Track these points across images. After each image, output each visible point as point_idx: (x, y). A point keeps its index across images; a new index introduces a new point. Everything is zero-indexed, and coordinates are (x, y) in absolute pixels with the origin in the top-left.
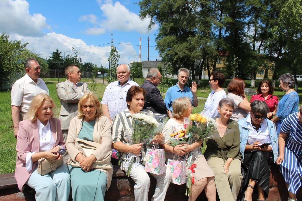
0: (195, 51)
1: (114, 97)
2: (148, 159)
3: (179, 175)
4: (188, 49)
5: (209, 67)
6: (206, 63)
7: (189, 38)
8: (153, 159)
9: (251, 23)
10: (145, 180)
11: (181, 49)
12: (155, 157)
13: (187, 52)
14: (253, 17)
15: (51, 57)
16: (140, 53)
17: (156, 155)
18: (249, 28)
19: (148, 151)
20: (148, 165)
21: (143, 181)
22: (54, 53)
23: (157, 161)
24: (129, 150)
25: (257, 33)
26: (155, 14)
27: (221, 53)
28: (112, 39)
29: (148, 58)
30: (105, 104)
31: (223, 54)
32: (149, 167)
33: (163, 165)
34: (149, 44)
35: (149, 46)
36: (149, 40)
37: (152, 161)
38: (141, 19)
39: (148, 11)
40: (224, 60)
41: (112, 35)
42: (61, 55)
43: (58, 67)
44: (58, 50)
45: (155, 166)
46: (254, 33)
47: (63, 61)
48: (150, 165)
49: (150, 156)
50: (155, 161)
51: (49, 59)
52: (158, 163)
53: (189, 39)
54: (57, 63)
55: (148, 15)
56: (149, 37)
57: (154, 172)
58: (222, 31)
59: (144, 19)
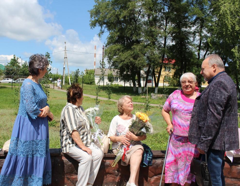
0: (139, 59)
4: (133, 57)
5: (156, 74)
9: (197, 33)
11: (126, 56)
13: (132, 59)
14: (198, 27)
16: (95, 61)
18: (194, 38)
25: (202, 42)
26: (105, 23)
28: (65, 47)
39: (97, 20)
41: (65, 43)
43: (14, 73)
46: (199, 42)
53: (134, 47)
54: (14, 69)
55: (97, 24)
58: (167, 40)
59: (94, 28)
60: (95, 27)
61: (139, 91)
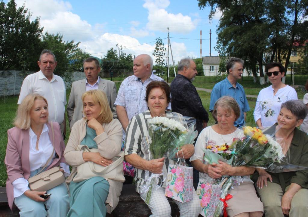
1: (134, 96)
2: (169, 180)
3: (208, 204)
5: (282, 60)
6: (278, 56)
7: (255, 26)
8: (176, 179)
10: (164, 210)
12: (179, 176)
13: (252, 43)
15: (105, 56)
16: (201, 48)
17: (181, 175)
19: (171, 168)
20: (169, 187)
21: (161, 211)
22: (109, 51)
23: (182, 182)
24: (146, 166)
26: (216, 2)
27: (296, 42)
28: (168, 34)
29: (210, 54)
30: (121, 105)
31: (300, 44)
32: (170, 190)
33: (190, 189)
34: (210, 38)
35: (210, 40)
36: (210, 33)
37: (175, 182)
38: (200, 8)
40: (301, 51)
41: (168, 29)
42: (116, 53)
43: (112, 66)
44: (112, 49)
45: (179, 189)
47: (118, 59)
48: (172, 187)
49: (173, 174)
50: (179, 183)
51: (103, 58)
52: (183, 186)
53: (255, 28)
54: (112, 62)
55: (208, 4)
56: (210, 30)
57: (177, 198)
58: (298, 15)
59: (203, 8)
60: (205, 7)
61: (261, 81)
